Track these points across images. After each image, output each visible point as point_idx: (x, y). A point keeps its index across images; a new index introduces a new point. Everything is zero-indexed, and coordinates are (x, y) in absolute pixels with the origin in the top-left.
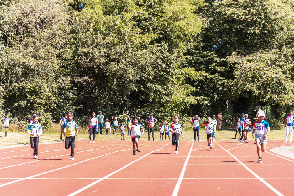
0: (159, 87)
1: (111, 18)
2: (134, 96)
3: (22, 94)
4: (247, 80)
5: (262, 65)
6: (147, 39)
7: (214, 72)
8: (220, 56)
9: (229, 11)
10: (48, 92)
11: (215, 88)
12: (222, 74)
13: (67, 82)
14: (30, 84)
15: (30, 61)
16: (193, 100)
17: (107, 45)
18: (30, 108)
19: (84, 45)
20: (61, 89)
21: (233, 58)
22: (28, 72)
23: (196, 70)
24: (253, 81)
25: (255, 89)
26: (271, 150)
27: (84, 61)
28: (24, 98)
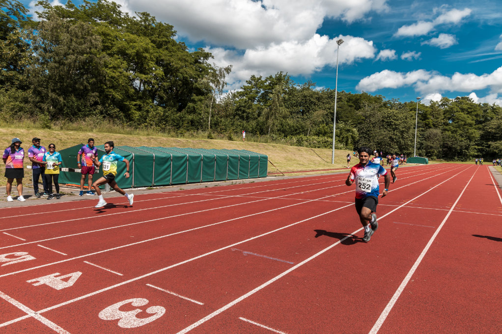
0: (466, 151)
1: (453, 134)
2: (458, 153)
3: (430, 152)
4: (494, 149)
5: (499, 145)
6: (463, 139)
7: (483, 146)
8: (485, 142)
9: (489, 130)
10: (436, 152)
11: (484, 151)
12: (486, 147)
13: (441, 150)
14: (432, 150)
15: (432, 145)
16: (476, 154)
17: (452, 141)
18: (431, 156)
19: (446, 141)
20: (439, 151)
21: (489, 143)
22: (431, 147)
23: (478, 146)
24: (496, 149)
25: (497, 151)
26: (489, 167)
27: (445, 145)
28: (430, 153)
